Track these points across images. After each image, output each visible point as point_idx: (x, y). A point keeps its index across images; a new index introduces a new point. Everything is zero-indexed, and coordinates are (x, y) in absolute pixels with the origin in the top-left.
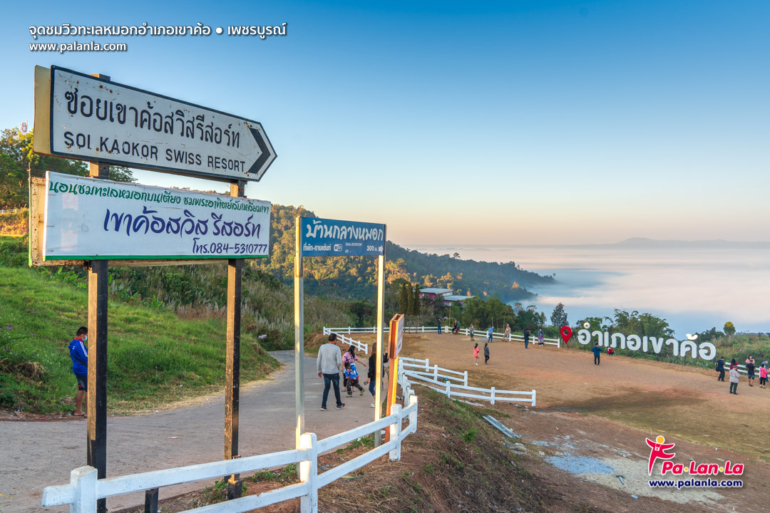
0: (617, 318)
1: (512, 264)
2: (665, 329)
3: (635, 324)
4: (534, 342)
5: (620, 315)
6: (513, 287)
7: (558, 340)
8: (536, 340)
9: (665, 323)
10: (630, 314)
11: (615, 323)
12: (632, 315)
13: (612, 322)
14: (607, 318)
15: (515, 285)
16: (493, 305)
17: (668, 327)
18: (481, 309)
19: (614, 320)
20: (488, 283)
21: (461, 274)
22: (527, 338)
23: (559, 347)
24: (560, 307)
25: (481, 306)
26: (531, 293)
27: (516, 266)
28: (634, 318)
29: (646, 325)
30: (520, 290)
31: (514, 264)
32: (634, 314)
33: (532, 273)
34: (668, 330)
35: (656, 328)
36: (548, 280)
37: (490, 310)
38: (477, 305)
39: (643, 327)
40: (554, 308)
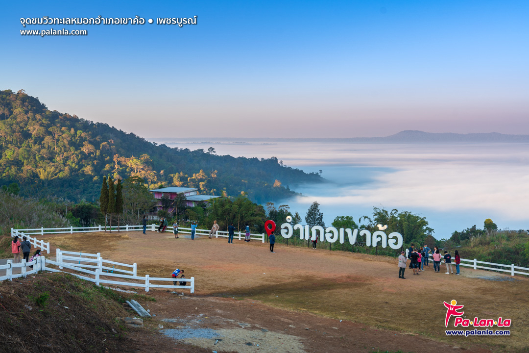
0: (376, 217)
1: (274, 160)
2: (425, 227)
3: (394, 223)
4: (240, 238)
5: (379, 213)
6: (275, 185)
7: (263, 235)
8: (242, 236)
9: (424, 222)
10: (389, 213)
11: (374, 222)
12: (391, 214)
13: (371, 222)
14: (366, 217)
15: (277, 184)
16: (240, 206)
17: (428, 226)
18: (227, 209)
19: (373, 219)
20: (246, 181)
21: (216, 171)
22: (231, 234)
23: (263, 242)
24: (315, 206)
25: (227, 207)
26: (294, 192)
27: (279, 162)
28: (393, 217)
29: (405, 224)
30: (282, 189)
31: (276, 160)
32: (394, 212)
33: (296, 170)
34: (427, 229)
35: (415, 227)
36: (314, 178)
37: (237, 210)
38: (223, 206)
39: (401, 226)
40: (309, 207)
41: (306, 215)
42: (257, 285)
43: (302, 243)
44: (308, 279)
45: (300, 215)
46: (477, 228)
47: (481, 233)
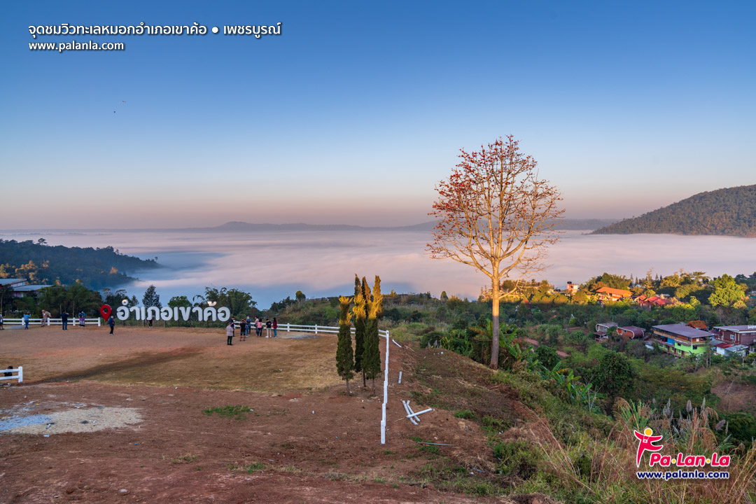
0: (208, 295)
1: (110, 249)
2: (249, 301)
3: (224, 299)
4: (74, 323)
5: (211, 292)
6: (111, 272)
7: (99, 319)
8: (76, 321)
9: (249, 296)
10: (219, 291)
12: (221, 291)
13: (204, 299)
14: (199, 296)
15: (114, 270)
16: (75, 293)
17: (252, 300)
18: (60, 297)
19: (205, 297)
20: (81, 270)
21: (48, 262)
23: (99, 325)
24: (152, 289)
25: (61, 295)
26: (131, 278)
27: (115, 251)
28: (223, 294)
29: (233, 300)
30: (119, 275)
31: (112, 249)
32: (223, 290)
33: (133, 258)
34: (252, 302)
35: (241, 301)
36: (150, 265)
37: (71, 298)
38: (56, 294)
39: (230, 301)
40: (146, 291)
41: (143, 298)
42: (93, 366)
43: (140, 323)
44: (144, 355)
45: (137, 298)
46: (291, 299)
47: (294, 302)
